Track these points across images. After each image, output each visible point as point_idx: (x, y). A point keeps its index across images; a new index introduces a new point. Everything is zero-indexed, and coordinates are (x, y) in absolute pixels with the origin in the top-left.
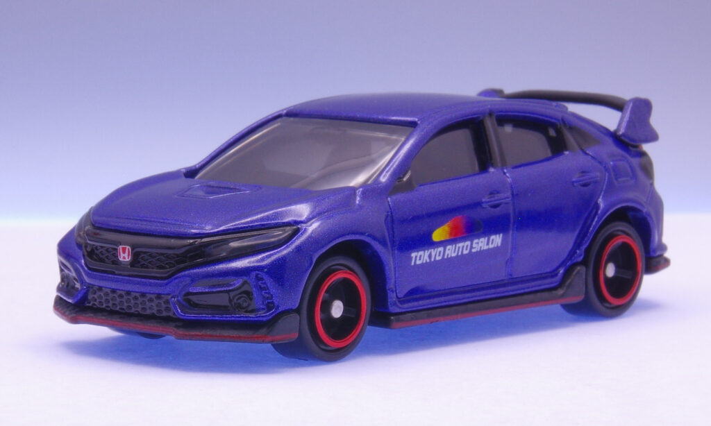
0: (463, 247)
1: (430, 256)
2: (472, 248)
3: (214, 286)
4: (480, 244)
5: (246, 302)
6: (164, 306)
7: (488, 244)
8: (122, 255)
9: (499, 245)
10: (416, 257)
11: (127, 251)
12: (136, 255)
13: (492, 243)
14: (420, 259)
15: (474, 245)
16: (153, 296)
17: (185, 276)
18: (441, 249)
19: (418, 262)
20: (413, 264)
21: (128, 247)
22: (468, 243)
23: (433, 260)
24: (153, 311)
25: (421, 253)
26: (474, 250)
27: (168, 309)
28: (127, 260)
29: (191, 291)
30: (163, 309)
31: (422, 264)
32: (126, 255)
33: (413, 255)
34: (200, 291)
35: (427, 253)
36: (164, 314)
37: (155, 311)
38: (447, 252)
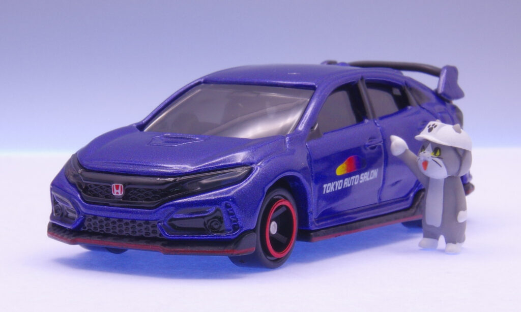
0: (355, 179)
1: (335, 187)
2: (360, 180)
3: (193, 214)
4: (365, 177)
5: (217, 224)
6: (151, 229)
7: (369, 177)
8: (116, 191)
9: (376, 177)
10: (326, 187)
11: (120, 187)
12: (127, 191)
13: (372, 176)
14: (329, 189)
15: (361, 178)
16: (142, 222)
17: (169, 206)
18: (341, 181)
19: (328, 192)
20: (324, 193)
21: (120, 185)
22: (358, 176)
23: (336, 189)
24: (142, 234)
25: (329, 184)
26: (361, 182)
27: (154, 232)
28: (120, 195)
29: (174, 217)
30: (150, 231)
31: (330, 193)
32: (119, 191)
33: (325, 186)
34: (182, 217)
35: (333, 184)
36: (152, 235)
37: (143, 234)
38: (345, 183)
